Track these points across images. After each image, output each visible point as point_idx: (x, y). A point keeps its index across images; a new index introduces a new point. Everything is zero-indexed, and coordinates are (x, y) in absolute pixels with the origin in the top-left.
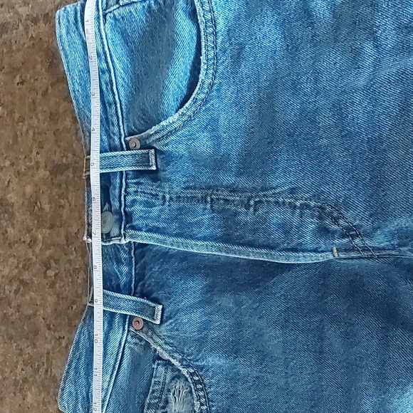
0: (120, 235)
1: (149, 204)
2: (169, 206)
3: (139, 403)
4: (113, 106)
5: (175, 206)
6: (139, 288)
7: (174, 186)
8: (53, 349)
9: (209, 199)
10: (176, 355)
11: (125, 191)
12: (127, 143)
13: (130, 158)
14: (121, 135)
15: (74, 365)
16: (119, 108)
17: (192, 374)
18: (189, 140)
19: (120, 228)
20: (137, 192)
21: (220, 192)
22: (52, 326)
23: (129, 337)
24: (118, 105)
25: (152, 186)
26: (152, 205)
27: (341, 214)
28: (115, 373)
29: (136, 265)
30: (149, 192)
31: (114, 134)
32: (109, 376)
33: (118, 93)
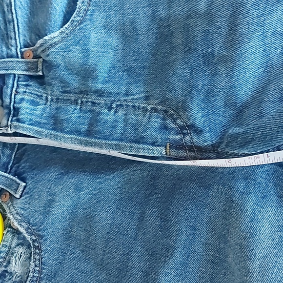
0: (7, 126)
1: (34, 103)
2: (50, 105)
4: (12, 23)
5: (54, 106)
6: (14, 169)
7: (55, 89)
9: (79, 102)
10: (23, 224)
11: (16, 91)
12: (22, 53)
13: (24, 64)
14: (17, 47)
16: (16, 25)
17: (34, 241)
18: (65, 52)
19: (8, 121)
20: (25, 92)
21: (89, 96)
24: (16, 22)
25: (39, 88)
26: (37, 104)
27: (180, 115)
29: (17, 151)
30: (35, 92)
31: (12, 46)
33: (16, 13)
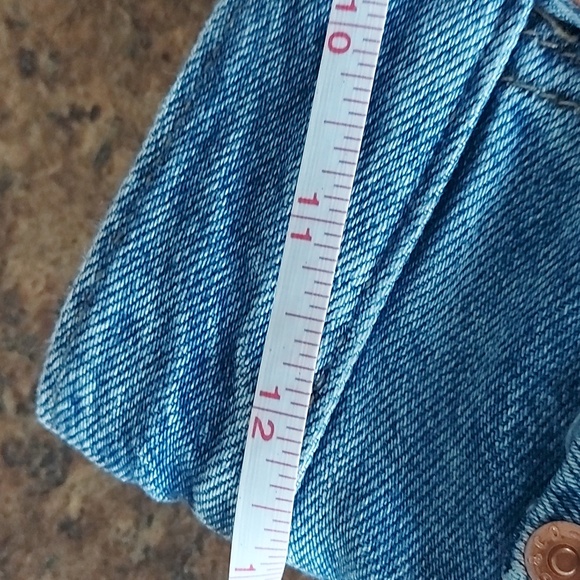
3: (518, 432)
8: (31, 165)
15: (174, 171)
22: (43, 59)
23: (532, 56)
28: (406, 250)
32: (368, 262)
